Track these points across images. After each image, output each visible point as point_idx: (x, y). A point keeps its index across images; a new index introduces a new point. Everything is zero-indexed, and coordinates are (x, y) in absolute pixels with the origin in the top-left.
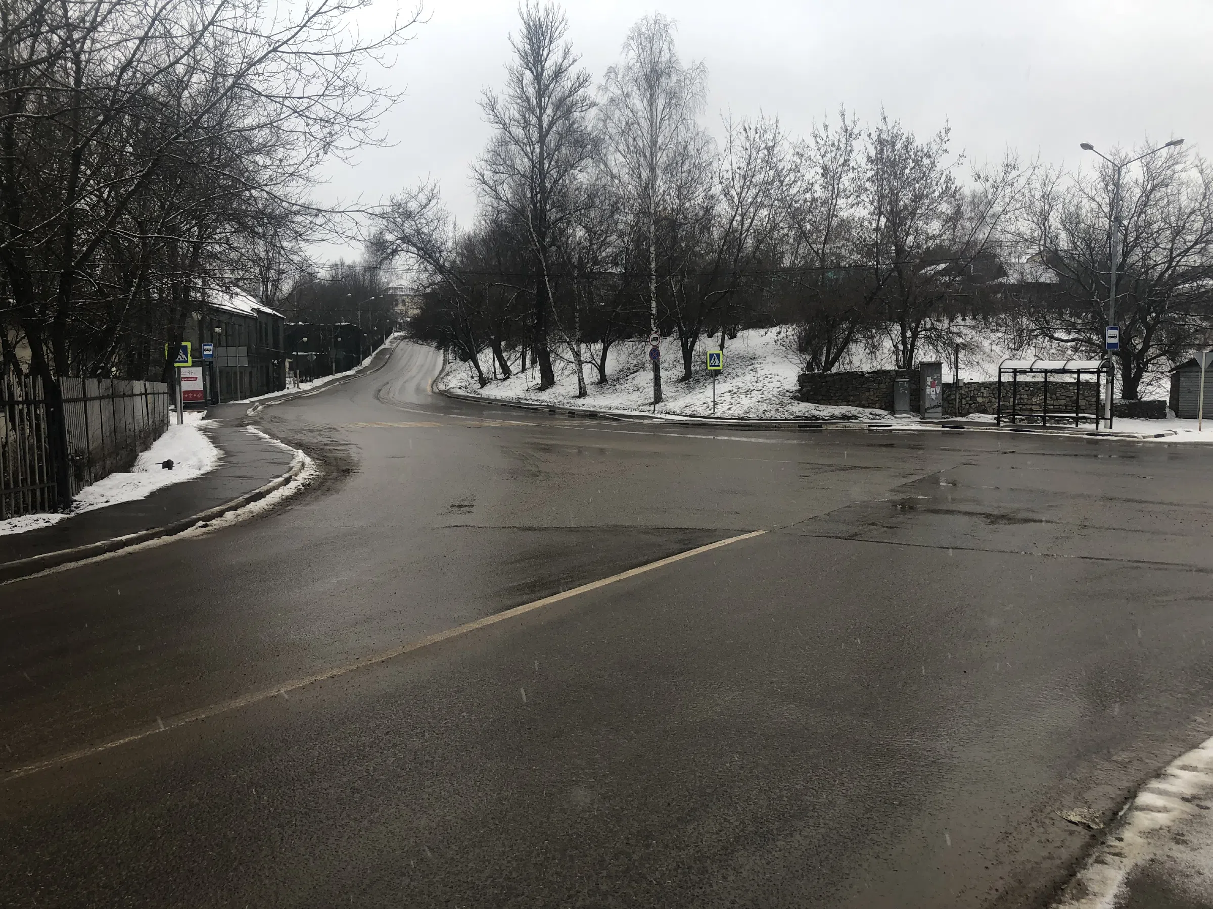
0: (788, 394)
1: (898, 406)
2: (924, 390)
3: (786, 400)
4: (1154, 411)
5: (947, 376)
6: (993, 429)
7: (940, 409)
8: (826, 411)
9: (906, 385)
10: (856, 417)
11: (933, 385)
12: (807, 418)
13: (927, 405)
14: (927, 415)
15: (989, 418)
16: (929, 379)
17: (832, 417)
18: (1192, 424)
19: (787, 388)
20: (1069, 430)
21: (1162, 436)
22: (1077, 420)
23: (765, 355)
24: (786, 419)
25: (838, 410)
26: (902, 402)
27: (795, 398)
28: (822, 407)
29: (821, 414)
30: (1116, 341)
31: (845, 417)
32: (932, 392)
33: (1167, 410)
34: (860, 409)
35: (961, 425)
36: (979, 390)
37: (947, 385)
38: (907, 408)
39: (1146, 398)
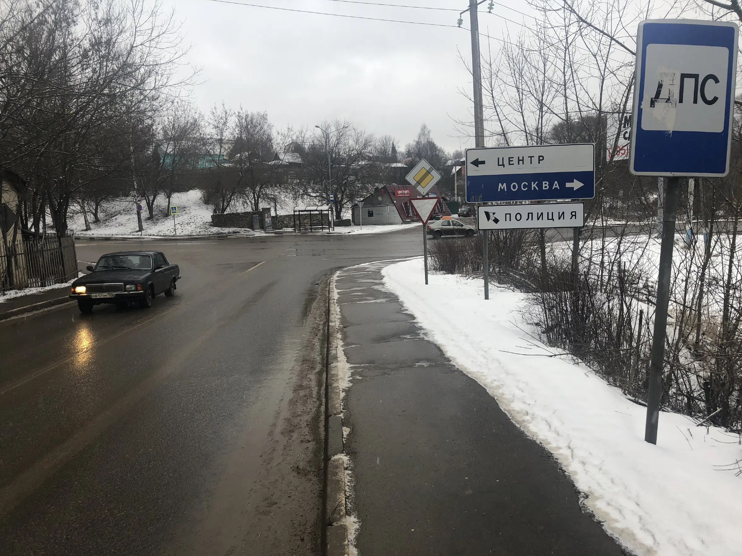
0: (207, 224)
1: (255, 227)
2: (265, 220)
3: (208, 227)
4: (346, 223)
5: (273, 214)
6: (294, 234)
7: (271, 227)
8: (226, 230)
9: (257, 218)
10: (239, 232)
11: (268, 217)
12: (219, 234)
13: (266, 226)
14: (267, 230)
15: (290, 230)
16: (266, 215)
17: (229, 233)
18: (359, 227)
19: (206, 221)
20: (320, 232)
21: (350, 232)
22: (322, 228)
23: (190, 206)
24: (210, 235)
25: (232, 230)
26: (257, 225)
27: (211, 225)
28: (223, 229)
29: (224, 232)
30: (332, 199)
31: (234, 232)
32: (268, 220)
33: (351, 223)
34: (240, 229)
35: (281, 233)
36: (285, 219)
37: (273, 217)
38: (259, 227)
39: (344, 218)
